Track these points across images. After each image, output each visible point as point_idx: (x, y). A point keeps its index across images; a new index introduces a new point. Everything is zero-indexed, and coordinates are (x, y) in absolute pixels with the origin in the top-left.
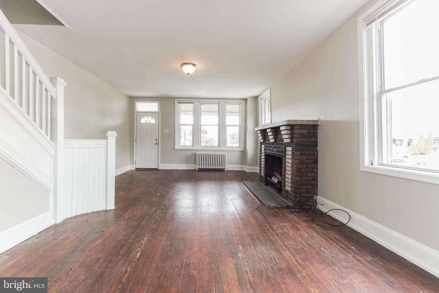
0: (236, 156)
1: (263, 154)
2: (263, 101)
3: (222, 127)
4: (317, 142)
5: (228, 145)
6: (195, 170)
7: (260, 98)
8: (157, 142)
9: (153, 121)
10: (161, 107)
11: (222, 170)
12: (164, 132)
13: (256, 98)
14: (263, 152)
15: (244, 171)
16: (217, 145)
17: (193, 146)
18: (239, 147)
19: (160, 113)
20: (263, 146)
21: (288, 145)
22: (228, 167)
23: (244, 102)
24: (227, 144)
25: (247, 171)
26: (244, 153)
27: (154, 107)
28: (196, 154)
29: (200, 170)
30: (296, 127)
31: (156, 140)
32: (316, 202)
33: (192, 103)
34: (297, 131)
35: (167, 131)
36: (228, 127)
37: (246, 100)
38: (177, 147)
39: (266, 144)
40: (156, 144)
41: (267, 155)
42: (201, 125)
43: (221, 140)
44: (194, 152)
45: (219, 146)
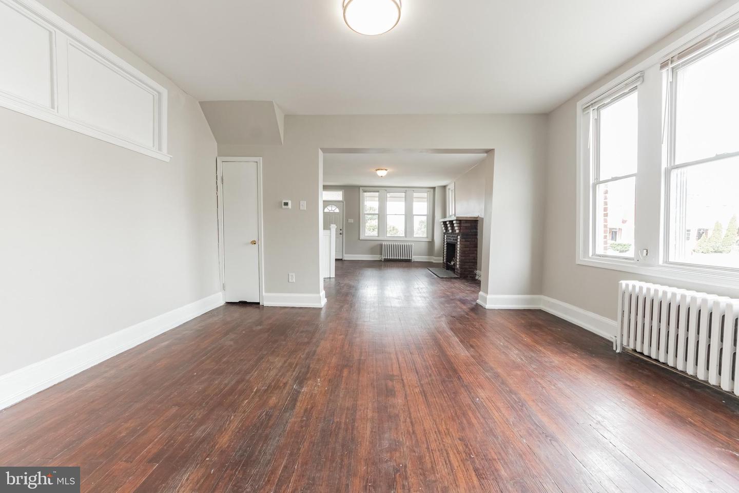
0: (424, 247)
1: (445, 243)
2: (450, 191)
3: (409, 216)
4: (477, 232)
5: (414, 236)
6: (381, 261)
7: (447, 188)
8: (341, 232)
9: (337, 211)
10: (345, 196)
11: (409, 261)
12: (349, 222)
13: (444, 187)
14: (445, 241)
15: (432, 262)
16: (403, 235)
17: (378, 236)
18: (427, 237)
19: (344, 202)
20: (446, 236)
21: (458, 234)
22: (415, 258)
23: (432, 190)
24: (414, 233)
25: (434, 262)
26: (431, 243)
27: (338, 196)
28: (382, 245)
29: (387, 261)
30: (462, 222)
31: (341, 230)
32: (476, 274)
33: (378, 191)
34: (462, 225)
35: (351, 221)
36: (415, 217)
37: (434, 188)
38: (362, 237)
39: (448, 234)
40: (341, 234)
41: (447, 244)
42: (387, 215)
43: (407, 230)
44: (379, 242)
45: (406, 236)
